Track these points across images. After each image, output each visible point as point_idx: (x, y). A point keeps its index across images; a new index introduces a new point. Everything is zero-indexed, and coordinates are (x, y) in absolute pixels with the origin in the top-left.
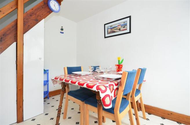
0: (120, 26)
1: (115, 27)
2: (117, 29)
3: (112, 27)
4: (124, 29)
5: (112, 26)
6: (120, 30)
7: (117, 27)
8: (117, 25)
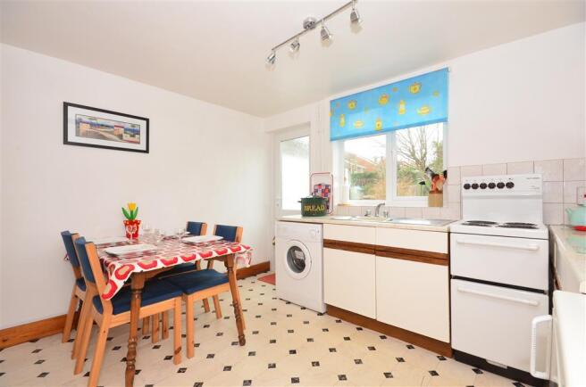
0: (122, 129)
1: (107, 126)
2: (111, 133)
3: (94, 121)
4: (132, 139)
5: (95, 119)
6: (121, 137)
7: (112, 127)
8: (112, 124)
